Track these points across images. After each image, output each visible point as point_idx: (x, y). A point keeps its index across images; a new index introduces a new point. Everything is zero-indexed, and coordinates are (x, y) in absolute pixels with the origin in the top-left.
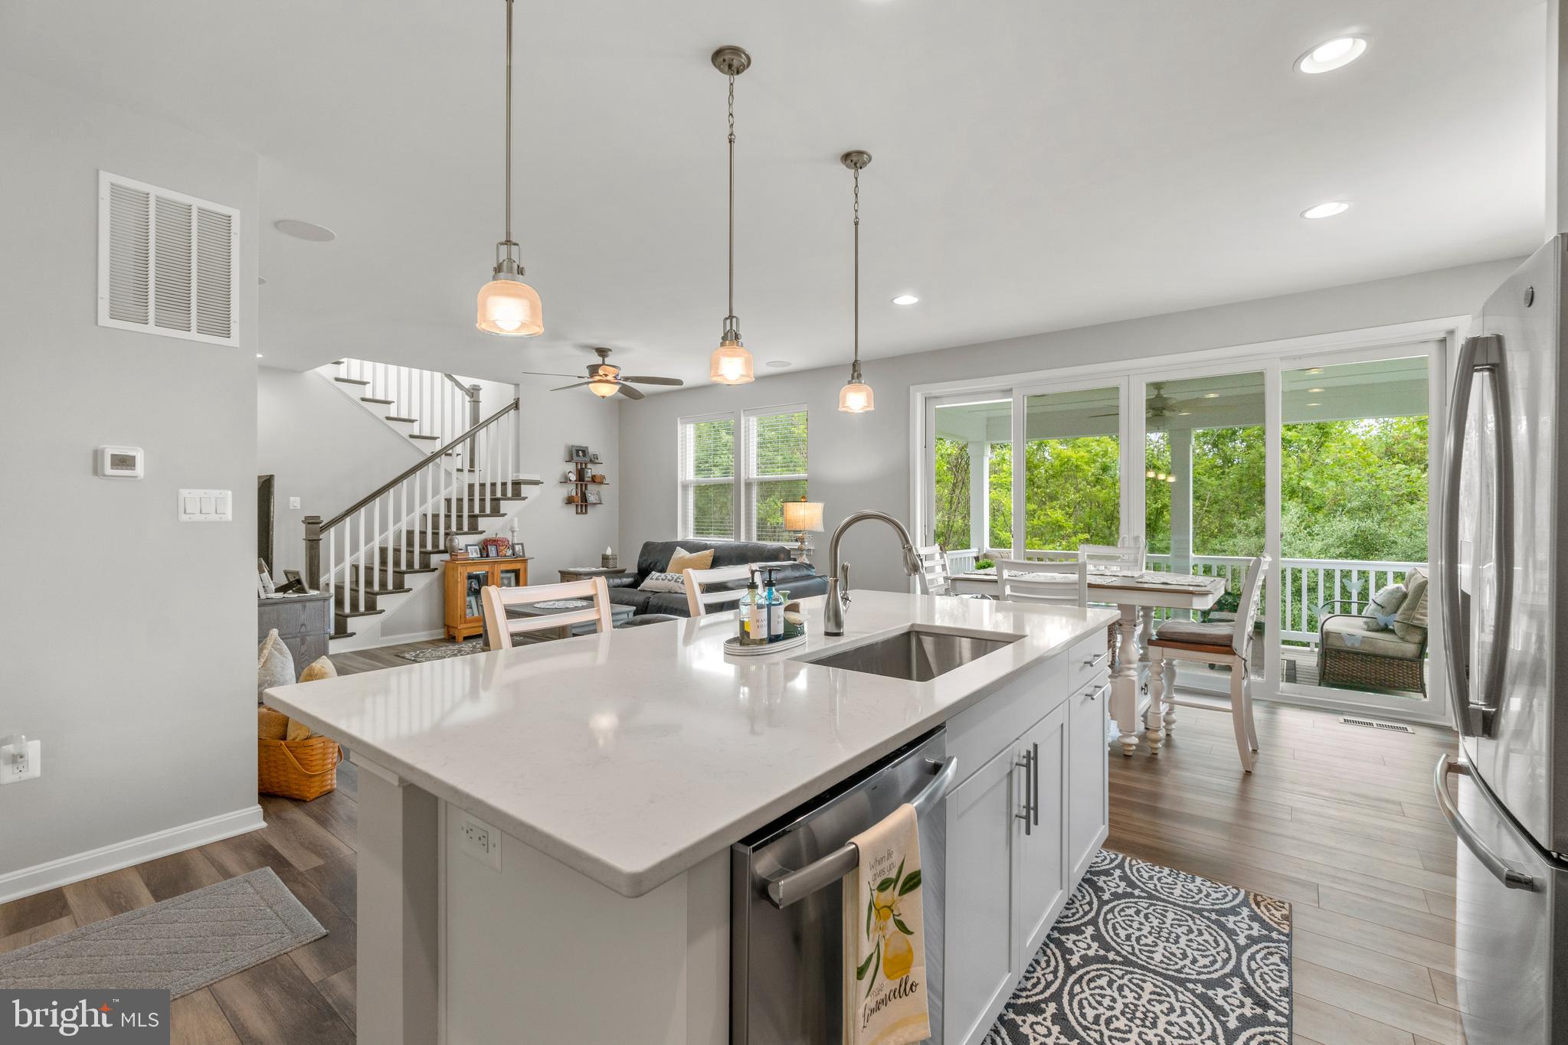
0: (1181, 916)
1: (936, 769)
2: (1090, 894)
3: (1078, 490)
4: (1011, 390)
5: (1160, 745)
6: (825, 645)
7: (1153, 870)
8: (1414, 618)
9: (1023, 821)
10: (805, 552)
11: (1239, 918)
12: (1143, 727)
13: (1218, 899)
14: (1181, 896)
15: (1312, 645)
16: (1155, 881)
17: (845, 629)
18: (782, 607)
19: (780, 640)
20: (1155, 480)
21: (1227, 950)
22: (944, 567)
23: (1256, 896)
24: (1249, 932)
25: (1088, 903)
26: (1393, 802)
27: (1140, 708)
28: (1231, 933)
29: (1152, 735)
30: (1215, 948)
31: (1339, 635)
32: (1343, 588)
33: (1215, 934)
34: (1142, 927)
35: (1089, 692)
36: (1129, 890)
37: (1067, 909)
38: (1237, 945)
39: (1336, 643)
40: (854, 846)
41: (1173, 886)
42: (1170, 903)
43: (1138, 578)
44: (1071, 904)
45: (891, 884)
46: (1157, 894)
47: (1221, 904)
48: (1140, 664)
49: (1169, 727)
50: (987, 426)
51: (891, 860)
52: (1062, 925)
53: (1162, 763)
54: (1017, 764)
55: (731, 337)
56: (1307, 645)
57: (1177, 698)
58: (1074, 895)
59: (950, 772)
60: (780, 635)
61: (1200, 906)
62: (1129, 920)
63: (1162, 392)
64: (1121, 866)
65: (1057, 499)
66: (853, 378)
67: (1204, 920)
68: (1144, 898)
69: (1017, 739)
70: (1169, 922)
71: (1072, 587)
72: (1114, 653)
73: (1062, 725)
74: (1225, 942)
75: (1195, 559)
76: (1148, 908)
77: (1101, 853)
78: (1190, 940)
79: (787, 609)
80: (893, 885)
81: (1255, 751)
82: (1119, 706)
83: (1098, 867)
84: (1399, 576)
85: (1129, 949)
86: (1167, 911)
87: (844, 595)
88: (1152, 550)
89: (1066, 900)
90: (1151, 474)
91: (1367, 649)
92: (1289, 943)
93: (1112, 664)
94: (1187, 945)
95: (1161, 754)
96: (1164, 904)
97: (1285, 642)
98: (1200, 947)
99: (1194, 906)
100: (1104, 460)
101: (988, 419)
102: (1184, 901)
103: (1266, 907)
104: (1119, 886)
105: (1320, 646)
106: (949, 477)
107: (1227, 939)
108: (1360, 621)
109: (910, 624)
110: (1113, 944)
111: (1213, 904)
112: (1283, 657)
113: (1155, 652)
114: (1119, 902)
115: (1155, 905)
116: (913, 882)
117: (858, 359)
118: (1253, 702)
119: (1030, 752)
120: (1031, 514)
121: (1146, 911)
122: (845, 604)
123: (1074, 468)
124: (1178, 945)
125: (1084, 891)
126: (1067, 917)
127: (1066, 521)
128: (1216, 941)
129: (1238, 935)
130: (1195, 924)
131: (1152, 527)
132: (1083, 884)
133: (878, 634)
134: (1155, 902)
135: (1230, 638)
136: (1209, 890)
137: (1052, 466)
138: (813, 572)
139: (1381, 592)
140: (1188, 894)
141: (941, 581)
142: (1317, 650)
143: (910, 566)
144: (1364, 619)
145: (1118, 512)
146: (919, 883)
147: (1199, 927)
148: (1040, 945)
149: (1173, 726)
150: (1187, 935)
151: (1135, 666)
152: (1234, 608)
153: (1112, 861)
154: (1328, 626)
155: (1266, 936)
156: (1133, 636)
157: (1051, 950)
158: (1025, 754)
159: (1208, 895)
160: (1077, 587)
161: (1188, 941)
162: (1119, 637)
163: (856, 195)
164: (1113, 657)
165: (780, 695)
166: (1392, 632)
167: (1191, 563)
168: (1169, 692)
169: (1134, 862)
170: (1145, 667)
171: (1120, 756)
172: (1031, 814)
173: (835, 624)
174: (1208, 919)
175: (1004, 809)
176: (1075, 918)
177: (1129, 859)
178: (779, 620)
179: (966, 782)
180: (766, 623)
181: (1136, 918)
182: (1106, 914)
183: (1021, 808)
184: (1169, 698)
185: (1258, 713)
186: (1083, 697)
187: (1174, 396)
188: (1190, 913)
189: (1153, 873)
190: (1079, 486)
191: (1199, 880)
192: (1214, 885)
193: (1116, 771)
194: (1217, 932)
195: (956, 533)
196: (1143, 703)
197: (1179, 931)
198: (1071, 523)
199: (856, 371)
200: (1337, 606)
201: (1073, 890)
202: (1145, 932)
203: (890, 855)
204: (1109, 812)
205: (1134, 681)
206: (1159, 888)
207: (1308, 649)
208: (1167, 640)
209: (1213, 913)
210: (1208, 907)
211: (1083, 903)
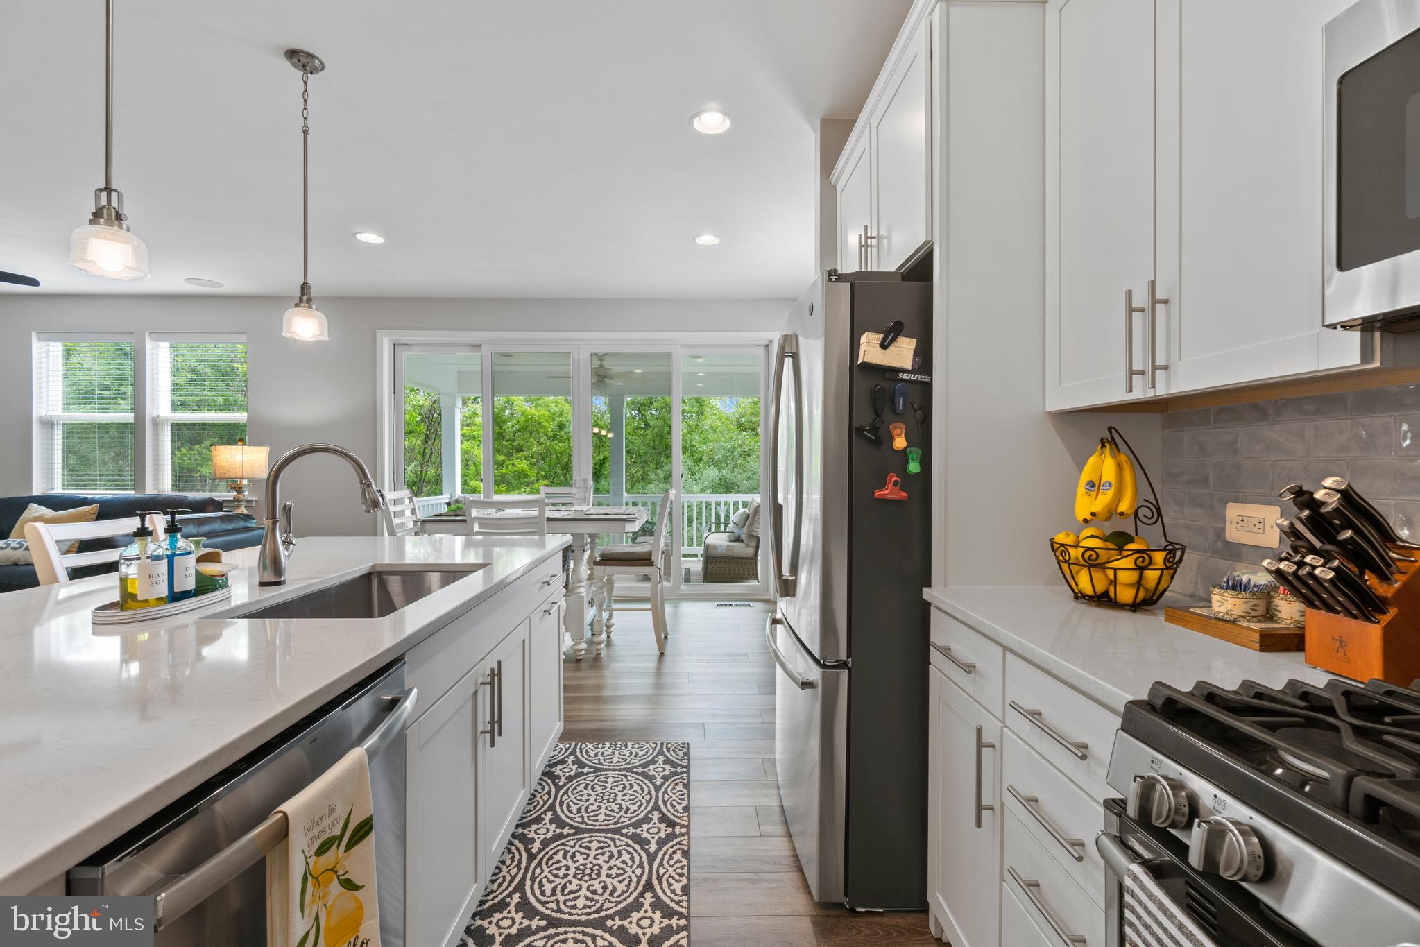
0: (618, 778)
1: (394, 704)
2: (548, 785)
3: (540, 444)
4: (480, 346)
5: (602, 646)
6: (260, 596)
7: (598, 748)
8: (753, 531)
9: (488, 736)
10: (243, 503)
11: (656, 765)
12: (590, 634)
13: (643, 755)
14: (618, 762)
15: (699, 556)
16: (600, 756)
17: (287, 577)
18: (193, 558)
19: (191, 597)
20: (598, 435)
21: (649, 793)
22: (413, 511)
23: (667, 744)
24: (663, 773)
25: (547, 793)
26: (741, 655)
27: (587, 619)
28: (652, 779)
29: (596, 639)
30: (641, 795)
31: (714, 546)
32: (716, 513)
33: (641, 783)
34: (590, 797)
35: (546, 609)
36: (580, 770)
37: (529, 804)
38: (655, 786)
39: (712, 551)
40: (281, 814)
41: (612, 756)
42: (610, 770)
43: (586, 511)
44: (533, 799)
45: (333, 844)
46: (601, 766)
47: (645, 758)
48: (588, 582)
49: (609, 631)
50: (458, 379)
51: (334, 816)
52: (524, 821)
53: (603, 660)
54: (482, 684)
55: (109, 215)
56: (696, 556)
57: (615, 606)
58: (536, 791)
59: (409, 704)
60: (189, 592)
61: (631, 765)
62: (579, 796)
63: (604, 363)
64: (573, 753)
65: (522, 450)
66: (301, 301)
67: (634, 775)
68: (591, 773)
69: (482, 660)
70: (609, 786)
71: (534, 521)
72: (568, 575)
73: (524, 640)
74: (648, 787)
75: (627, 497)
76: (594, 780)
77: (558, 746)
78: (625, 795)
79: (200, 560)
80: (336, 843)
81: (666, 637)
82: (572, 620)
83: (556, 759)
84: (745, 504)
85: (580, 820)
86: (607, 778)
87: (286, 538)
88: (597, 491)
89: (529, 796)
90: (596, 430)
91: (729, 554)
92: (688, 772)
93: (566, 585)
94: (622, 800)
95: (603, 653)
96: (605, 773)
97: (684, 556)
98: (631, 797)
99: (627, 766)
100: (560, 419)
101: (459, 372)
102: (620, 766)
103: (674, 750)
104: (572, 770)
105: (704, 556)
106: (422, 427)
107: (649, 784)
108: (725, 536)
109: (371, 564)
110: (568, 820)
111: (640, 761)
112: (682, 566)
113: (599, 570)
114: (572, 783)
115: (599, 776)
116: (364, 829)
117: (308, 282)
118: (665, 602)
119: (494, 669)
120: (500, 464)
121: (592, 784)
122: (287, 549)
123: (537, 425)
124: (616, 802)
125: (544, 784)
126: (530, 811)
127: (530, 470)
128: (642, 789)
129: (656, 778)
131: (597, 475)
132: (543, 777)
133: (332, 578)
134: (599, 773)
135: (650, 553)
136: (637, 751)
137: (518, 422)
138: (253, 524)
139: (736, 514)
140: (623, 759)
141: (411, 525)
142: (702, 559)
143: (369, 502)
144: (728, 534)
145: (571, 463)
146: (371, 828)
147: (630, 782)
148: (505, 845)
149: (612, 629)
150: (622, 791)
151: (584, 584)
152: (651, 533)
153: (567, 750)
154: (709, 541)
155: (674, 772)
156: (583, 560)
157: (515, 846)
158: (488, 672)
159: (636, 755)
160: (538, 520)
161: (623, 796)
162: (572, 562)
163: (305, 100)
164: (567, 579)
165: (190, 664)
166: (742, 541)
167: (624, 501)
168: (609, 602)
169: (584, 746)
170: (591, 584)
171: (573, 662)
172: (496, 725)
173: (273, 571)
174: (637, 773)
175: (469, 729)
176: (536, 810)
177: (579, 744)
178: (188, 573)
179: (428, 712)
180: (165, 577)
181: (585, 792)
182: (562, 797)
183: (486, 724)
184: (609, 606)
185: (668, 609)
186: (542, 613)
187: (613, 366)
188: (624, 773)
189: (598, 750)
190: (541, 440)
191: (630, 745)
192: (640, 746)
193: (570, 674)
195: (429, 482)
196: (590, 614)
197: (617, 790)
198: (534, 472)
199: (305, 296)
200: (713, 526)
201: (535, 785)
202: (592, 801)
203: (332, 810)
204: (564, 710)
205: (583, 597)
206: (602, 761)
207: (696, 559)
208: (609, 560)
209: (640, 768)
210: (637, 764)
211: (543, 794)
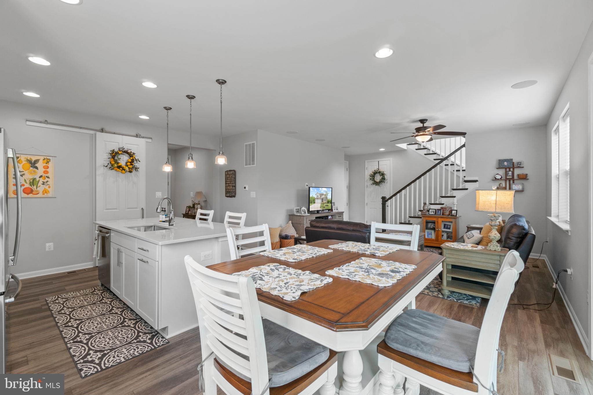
11: (97, 357)
13: (110, 358)
14: (122, 350)
16: (135, 348)
21: (93, 347)
24: (91, 356)
28: (96, 351)
30: (97, 345)
33: (101, 348)
38: (92, 350)
41: (128, 351)
47: (107, 358)
61: (113, 352)
67: (107, 349)
78: (106, 341)
86: (120, 343)
94: (106, 340)
96: (124, 344)
98: (101, 342)
107: (96, 349)
111: (109, 356)
128: (99, 346)
129: (94, 352)
130: (109, 346)
134: (127, 343)
140: (121, 352)
147: (107, 346)
159: (114, 357)
181: (127, 336)
182: (134, 331)
189: (139, 350)
191: (123, 360)
192: (116, 361)
194: (100, 348)
197: (111, 341)
202: (120, 334)
206: (131, 347)
209: (107, 353)
210: (110, 353)
